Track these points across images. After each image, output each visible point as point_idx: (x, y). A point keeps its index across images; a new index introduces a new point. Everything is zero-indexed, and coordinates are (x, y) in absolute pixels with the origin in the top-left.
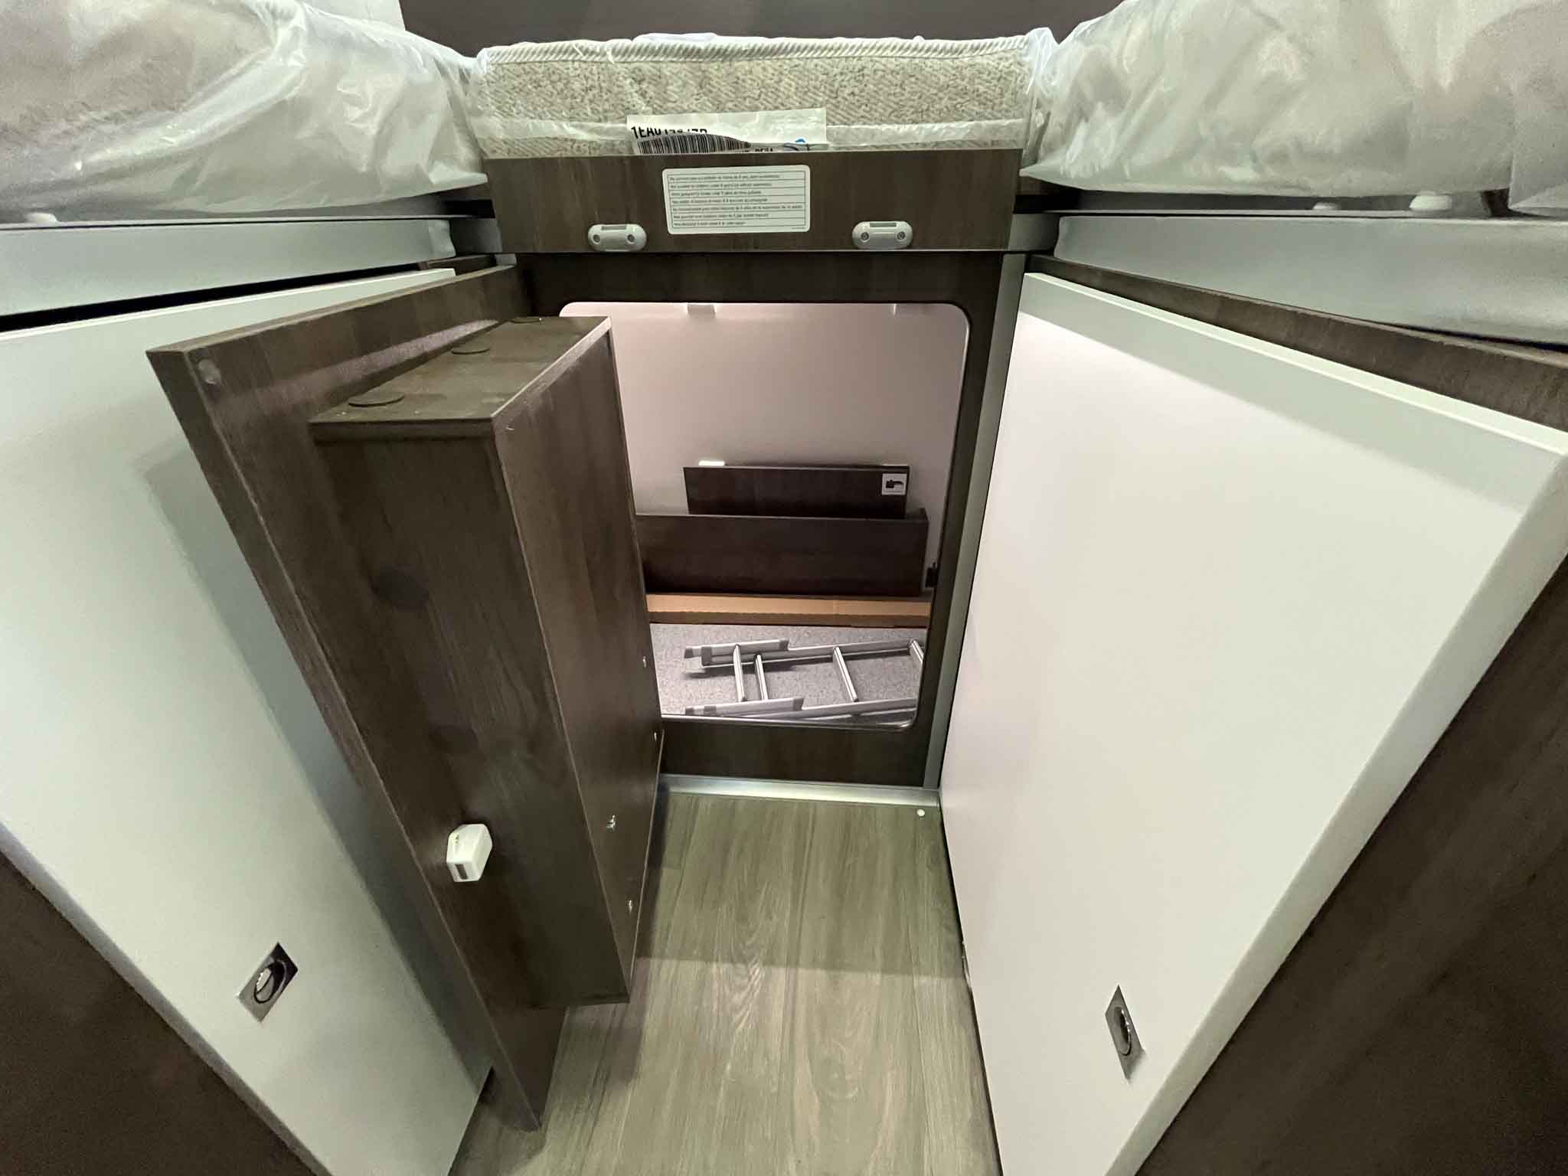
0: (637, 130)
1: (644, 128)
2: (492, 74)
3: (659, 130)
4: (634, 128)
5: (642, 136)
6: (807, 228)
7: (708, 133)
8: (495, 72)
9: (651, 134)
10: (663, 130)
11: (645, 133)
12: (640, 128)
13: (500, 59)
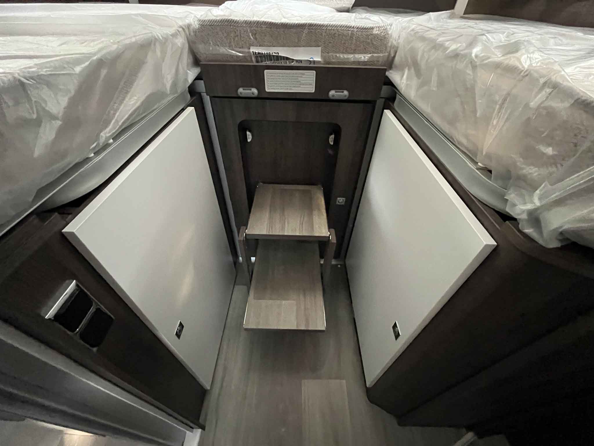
0: (254, 52)
1: (257, 52)
2: (200, 29)
3: (262, 53)
4: (253, 52)
5: (256, 54)
6: (313, 91)
7: (279, 55)
8: (201, 28)
9: (259, 54)
10: (263, 53)
11: (257, 54)
12: (255, 52)
13: (203, 23)
